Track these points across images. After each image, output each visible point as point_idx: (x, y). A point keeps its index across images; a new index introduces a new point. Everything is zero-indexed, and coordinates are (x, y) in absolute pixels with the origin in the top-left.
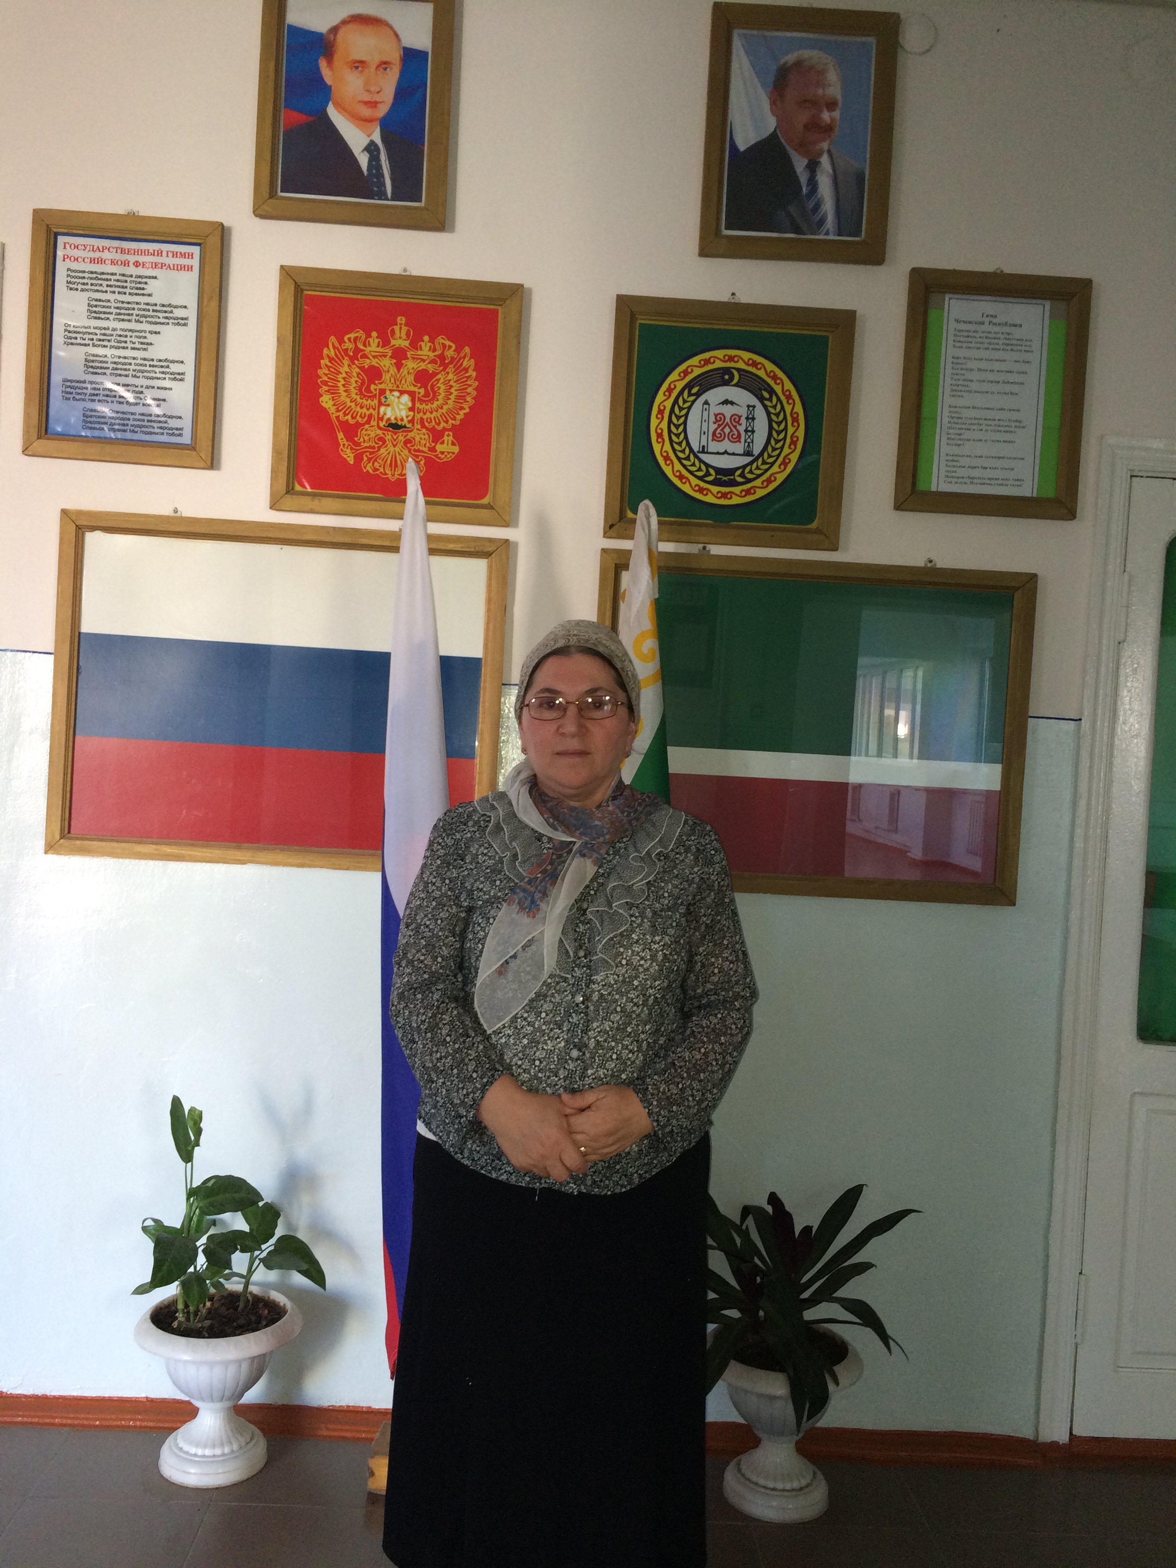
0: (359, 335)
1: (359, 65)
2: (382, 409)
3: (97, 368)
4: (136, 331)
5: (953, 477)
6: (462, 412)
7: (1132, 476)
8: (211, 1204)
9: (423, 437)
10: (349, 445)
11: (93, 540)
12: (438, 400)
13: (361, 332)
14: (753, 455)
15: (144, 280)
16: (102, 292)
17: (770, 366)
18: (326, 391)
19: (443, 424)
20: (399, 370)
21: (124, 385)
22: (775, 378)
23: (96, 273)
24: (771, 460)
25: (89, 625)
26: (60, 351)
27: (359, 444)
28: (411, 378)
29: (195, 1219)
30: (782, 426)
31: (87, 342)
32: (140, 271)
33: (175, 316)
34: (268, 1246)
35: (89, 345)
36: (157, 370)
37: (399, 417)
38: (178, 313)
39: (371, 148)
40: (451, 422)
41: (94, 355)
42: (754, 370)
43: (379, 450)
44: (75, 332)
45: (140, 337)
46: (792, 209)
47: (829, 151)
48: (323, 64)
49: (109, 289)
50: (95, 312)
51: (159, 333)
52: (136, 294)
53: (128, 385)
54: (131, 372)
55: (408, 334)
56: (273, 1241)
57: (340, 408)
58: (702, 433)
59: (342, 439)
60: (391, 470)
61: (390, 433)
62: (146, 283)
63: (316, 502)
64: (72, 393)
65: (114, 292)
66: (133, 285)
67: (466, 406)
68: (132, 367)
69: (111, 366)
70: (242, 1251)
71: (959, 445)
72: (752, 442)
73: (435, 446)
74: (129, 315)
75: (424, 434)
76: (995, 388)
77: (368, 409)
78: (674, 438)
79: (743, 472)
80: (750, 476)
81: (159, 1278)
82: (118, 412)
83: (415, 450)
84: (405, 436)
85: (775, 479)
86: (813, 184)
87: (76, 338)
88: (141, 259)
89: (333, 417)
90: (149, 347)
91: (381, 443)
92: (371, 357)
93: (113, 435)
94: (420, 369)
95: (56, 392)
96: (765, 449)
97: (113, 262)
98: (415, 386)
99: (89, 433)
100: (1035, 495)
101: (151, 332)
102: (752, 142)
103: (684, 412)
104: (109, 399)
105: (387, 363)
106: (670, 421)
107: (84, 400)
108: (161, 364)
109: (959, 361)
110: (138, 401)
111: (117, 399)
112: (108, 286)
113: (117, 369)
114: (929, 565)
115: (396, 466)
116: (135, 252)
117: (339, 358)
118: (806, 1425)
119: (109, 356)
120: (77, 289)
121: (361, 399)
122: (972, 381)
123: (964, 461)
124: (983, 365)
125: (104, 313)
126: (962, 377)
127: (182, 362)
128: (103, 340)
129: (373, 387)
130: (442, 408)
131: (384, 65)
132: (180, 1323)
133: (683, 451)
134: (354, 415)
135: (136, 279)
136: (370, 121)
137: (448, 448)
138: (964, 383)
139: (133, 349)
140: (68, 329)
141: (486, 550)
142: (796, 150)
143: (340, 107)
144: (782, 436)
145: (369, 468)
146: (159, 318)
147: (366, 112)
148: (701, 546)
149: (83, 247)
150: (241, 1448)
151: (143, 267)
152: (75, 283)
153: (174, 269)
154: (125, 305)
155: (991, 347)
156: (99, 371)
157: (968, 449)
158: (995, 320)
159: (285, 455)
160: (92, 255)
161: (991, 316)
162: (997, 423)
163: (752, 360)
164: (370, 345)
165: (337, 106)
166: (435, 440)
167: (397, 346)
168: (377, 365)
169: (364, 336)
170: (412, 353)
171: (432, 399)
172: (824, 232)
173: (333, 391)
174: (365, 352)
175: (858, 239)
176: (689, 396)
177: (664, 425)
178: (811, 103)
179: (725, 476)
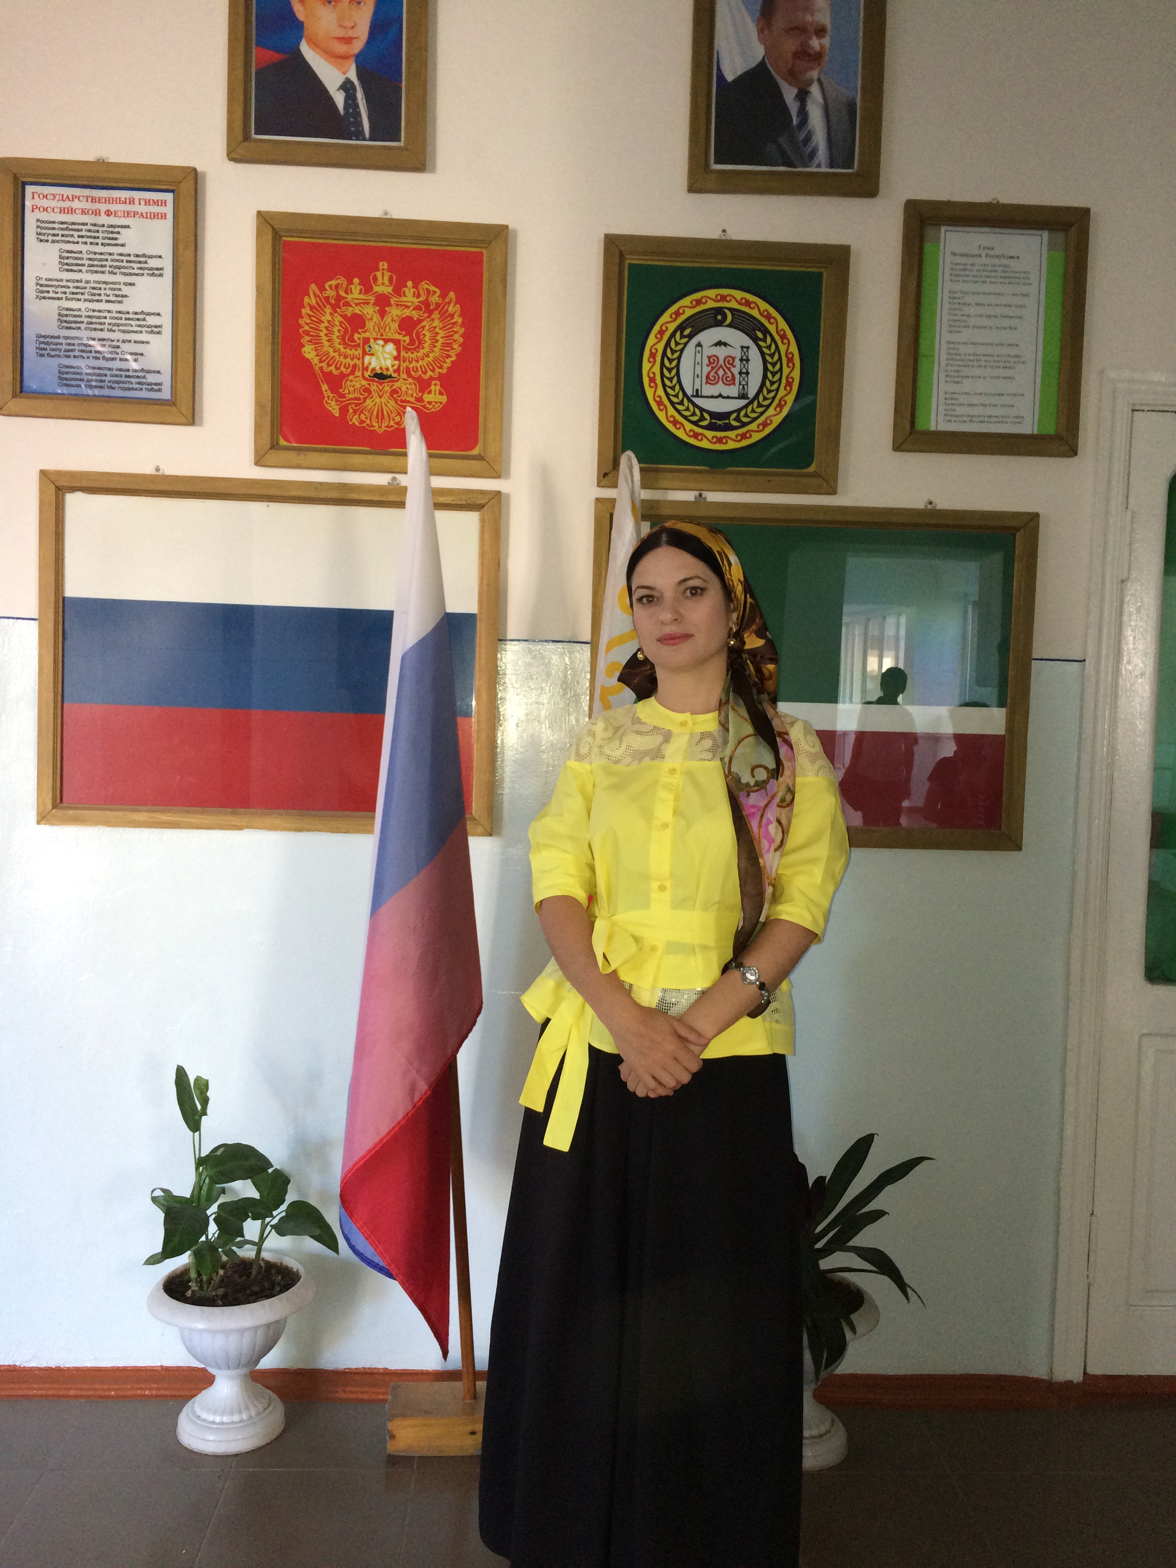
0: (341, 282)
2: (367, 358)
3: (71, 322)
4: (110, 283)
5: (952, 416)
7: (1133, 411)
8: (221, 1173)
9: (409, 387)
10: (334, 397)
11: (75, 502)
12: (423, 348)
13: (343, 279)
14: (748, 398)
15: (116, 230)
16: (74, 243)
17: (763, 305)
18: (309, 341)
19: (429, 373)
20: (382, 317)
21: (99, 340)
22: (769, 317)
23: (65, 223)
24: (767, 403)
25: (73, 589)
26: (32, 307)
27: (343, 396)
28: (395, 326)
29: (205, 1188)
30: (778, 367)
31: (59, 295)
32: (112, 220)
33: (149, 266)
34: (280, 1212)
35: (62, 298)
36: (134, 323)
37: (384, 367)
38: (153, 263)
39: (347, 87)
40: (437, 370)
41: (67, 309)
42: (747, 310)
43: (365, 400)
44: (47, 286)
45: (114, 290)
46: (783, 140)
47: (819, 80)
49: (80, 240)
50: (67, 264)
51: (134, 284)
52: (109, 245)
53: (103, 340)
54: (106, 326)
55: (391, 280)
56: (284, 1207)
57: (323, 359)
58: (695, 376)
59: (326, 391)
60: (378, 422)
61: (375, 383)
63: (302, 457)
64: (46, 349)
65: (86, 243)
66: (105, 235)
67: (453, 354)
68: (108, 321)
69: (86, 320)
70: (254, 1219)
71: (958, 383)
72: (747, 383)
73: (422, 396)
74: (102, 266)
75: (411, 384)
76: (993, 322)
77: (352, 359)
78: (667, 382)
80: (745, 420)
81: (170, 1250)
82: (94, 368)
83: (402, 401)
84: (393, 385)
85: (772, 422)
86: (803, 114)
87: (48, 292)
88: (113, 207)
89: (317, 368)
90: (124, 299)
91: (366, 394)
92: (353, 305)
93: (90, 392)
94: (404, 316)
95: (30, 349)
96: (760, 391)
97: (83, 212)
98: (400, 334)
99: (65, 390)
100: (1036, 432)
101: (125, 284)
102: (739, 73)
103: (676, 355)
104: (84, 354)
105: (370, 311)
106: (662, 364)
107: (59, 356)
108: (137, 316)
109: (956, 295)
110: (115, 356)
111: (94, 355)
112: (79, 236)
113: (91, 323)
114: (929, 507)
115: (383, 417)
116: (106, 200)
117: (320, 307)
118: (823, 1374)
119: (83, 309)
120: (47, 241)
121: (345, 348)
122: (969, 316)
123: (962, 399)
124: (981, 299)
125: (77, 265)
126: (959, 312)
127: (159, 314)
128: (76, 293)
129: (356, 336)
130: (428, 356)
132: (193, 1291)
133: (676, 396)
135: (108, 229)
136: (344, 57)
137: (436, 398)
138: (962, 318)
139: (107, 301)
140: (40, 282)
141: (478, 502)
142: (785, 79)
143: (314, 44)
144: (777, 377)
146: (133, 269)
147: (342, 49)
148: (697, 493)
149: (52, 197)
150: (258, 1414)
151: (115, 216)
152: (44, 234)
153: (147, 218)
154: (97, 256)
155: (988, 280)
156: (74, 325)
157: (967, 386)
158: (992, 253)
159: (269, 409)
160: (62, 204)
161: (988, 249)
162: (996, 359)
163: (745, 299)
164: (351, 293)
165: (310, 42)
166: (422, 390)
167: (380, 293)
168: (360, 313)
169: (345, 283)
170: (396, 299)
171: (418, 347)
172: (817, 163)
173: (316, 341)
174: (348, 300)
175: (850, 171)
176: (681, 338)
177: (657, 369)
178: (800, 30)
179: (720, 420)
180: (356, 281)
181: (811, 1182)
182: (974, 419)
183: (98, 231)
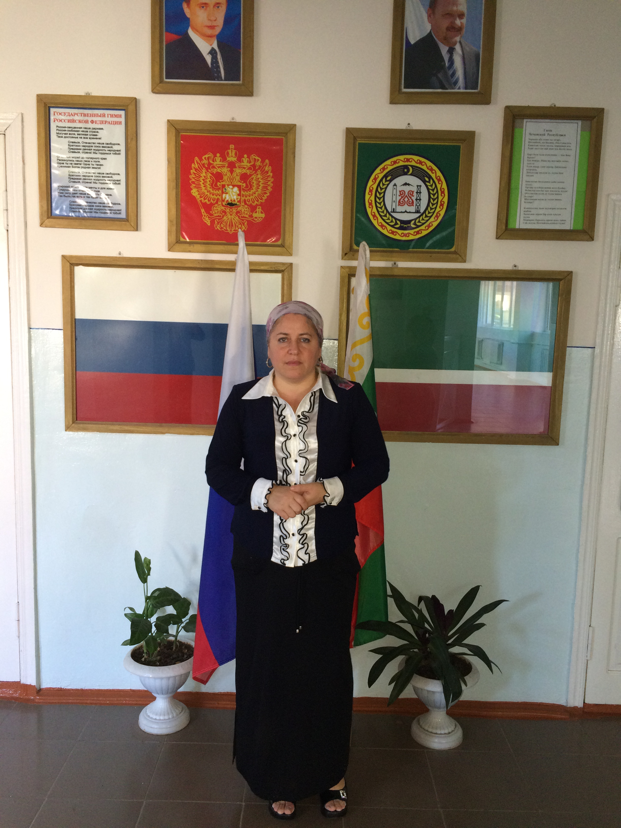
0: (210, 156)
1: (204, 5)
2: (224, 195)
3: (75, 179)
4: (94, 158)
5: (527, 220)
6: (265, 196)
8: (157, 603)
9: (246, 209)
10: (207, 215)
11: (79, 271)
12: (253, 189)
13: (211, 154)
14: (420, 213)
15: (97, 130)
16: (75, 138)
17: (429, 163)
18: (194, 187)
19: (256, 202)
20: (232, 174)
21: (90, 188)
22: (432, 170)
23: (71, 127)
24: (430, 215)
25: (80, 314)
26: (55, 171)
27: (212, 215)
28: (238, 178)
29: (150, 610)
30: (436, 196)
31: (69, 165)
32: (94, 126)
33: (113, 149)
34: (185, 620)
35: (70, 167)
36: (106, 179)
37: (233, 200)
38: (115, 148)
39: (213, 52)
40: (260, 201)
41: (73, 172)
42: (420, 166)
43: (223, 216)
44: (62, 160)
45: (96, 162)
46: (440, 75)
47: (460, 42)
48: (185, 6)
49: (79, 136)
50: (72, 149)
51: (106, 159)
52: (93, 138)
53: (92, 188)
54: (93, 181)
55: (236, 154)
56: (188, 617)
57: (202, 196)
58: (393, 201)
59: (204, 212)
60: (230, 228)
61: (228, 208)
62: (98, 132)
63: (192, 246)
64: (63, 193)
65: (81, 138)
66: (91, 133)
67: (268, 192)
68: (93, 178)
69: (82, 178)
70: (174, 624)
72: (420, 206)
73: (252, 214)
74: (90, 150)
75: (246, 208)
76: (551, 170)
78: (378, 205)
79: (415, 222)
80: (419, 224)
81: (134, 640)
82: (87, 202)
83: (242, 217)
84: (237, 209)
85: (432, 225)
86: (451, 61)
87: (63, 164)
88: (94, 119)
89: (199, 201)
90: (101, 167)
91: (224, 214)
92: (217, 167)
93: (85, 215)
94: (243, 173)
95: (55, 194)
96: (427, 209)
97: (80, 122)
98: (241, 182)
99: (73, 214)
100: (572, 228)
101: (102, 159)
102: (418, 39)
103: (383, 190)
104: (82, 196)
105: (225, 170)
106: (376, 196)
107: (69, 197)
108: (108, 175)
109: (532, 156)
110: (98, 196)
111: (87, 195)
112: (78, 134)
113: (85, 179)
114: (515, 268)
115: (232, 226)
116: (91, 115)
117: (201, 170)
118: (451, 704)
119: (81, 172)
120: (62, 137)
121: (213, 190)
122: (538, 167)
123: (533, 211)
124: (544, 158)
125: (77, 149)
126: (532, 165)
127: (119, 174)
128: (77, 164)
129: (218, 184)
130: (255, 194)
131: (217, 5)
132: (145, 659)
133: (383, 212)
134: (209, 199)
135: (92, 130)
136: (211, 36)
137: (259, 215)
138: (534, 168)
139: (93, 168)
140: (59, 159)
141: (281, 269)
142: (442, 43)
143: (196, 30)
144: (435, 201)
145: (218, 228)
146: (106, 151)
147: (209, 32)
148: (393, 262)
149: (64, 114)
150: (177, 715)
151: (96, 123)
152: (60, 134)
153: (112, 124)
154: (87, 145)
155: (549, 148)
156: (76, 181)
157: (536, 204)
158: (550, 133)
159: (175, 222)
160: (69, 118)
161: (549, 131)
162: (552, 190)
163: (420, 160)
164: (216, 161)
165: (193, 29)
166: (252, 211)
167: (230, 161)
168: (220, 172)
169: (212, 156)
170: (239, 164)
171: (250, 189)
172: (457, 88)
173: (198, 187)
174: (214, 165)
175: (476, 91)
176: (385, 182)
177: (373, 198)
178: (450, 15)
179: (406, 225)
180: (218, 155)
181: (446, 612)
182: (539, 222)
183: (87, 132)
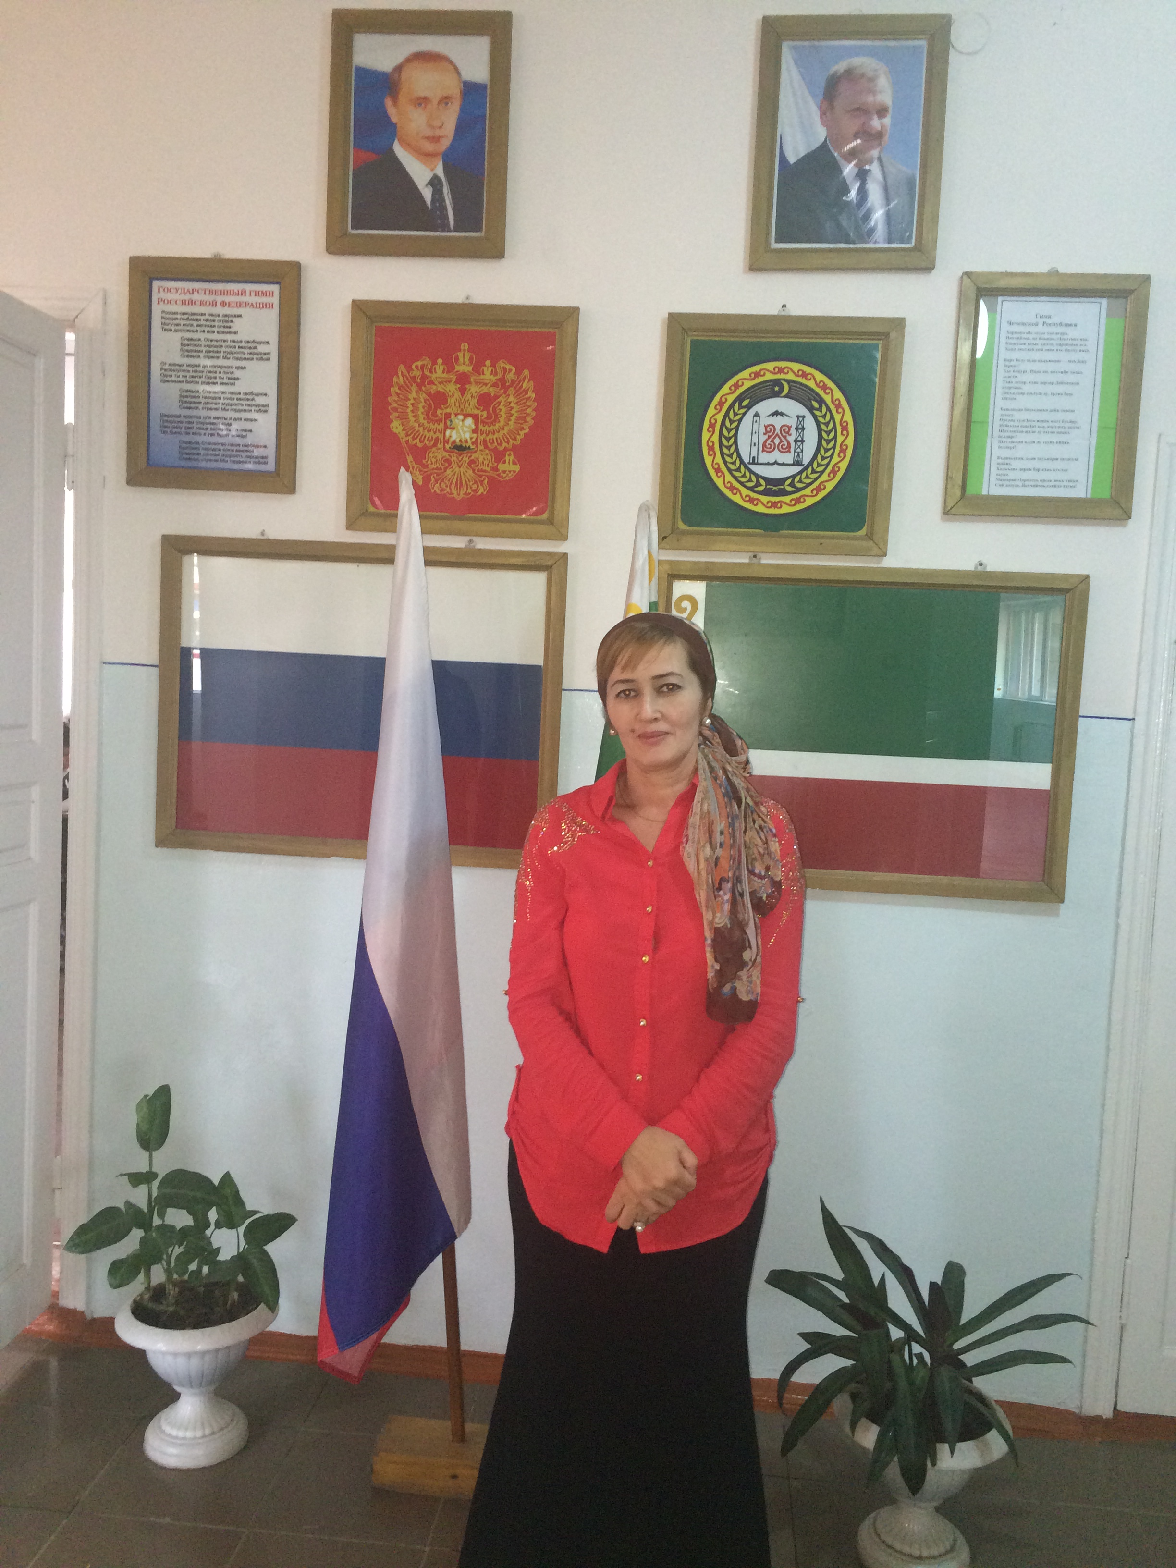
0: (426, 362)
1: (422, 102)
2: (448, 432)
3: (191, 403)
4: (224, 367)
5: (1004, 480)
6: (522, 433)
9: (486, 457)
10: (418, 467)
11: (192, 563)
12: (499, 422)
13: (427, 359)
14: (802, 465)
15: (230, 319)
16: (193, 331)
17: (820, 376)
18: (396, 417)
19: (504, 445)
20: (463, 396)
22: (824, 388)
23: (186, 314)
24: (821, 469)
25: (190, 639)
26: (157, 389)
27: (427, 466)
28: (474, 402)
30: (832, 435)
31: (181, 379)
32: (227, 311)
33: (258, 351)
35: (183, 382)
36: (244, 403)
37: (463, 440)
38: (261, 348)
39: (434, 182)
40: (512, 442)
41: (187, 391)
42: (804, 381)
43: (445, 471)
44: (170, 370)
45: (228, 373)
46: (842, 219)
47: (880, 159)
48: (388, 102)
49: (199, 329)
50: (187, 351)
51: (245, 368)
52: (223, 332)
54: (221, 406)
55: (471, 359)
57: (409, 433)
58: (753, 444)
59: (411, 462)
60: (457, 490)
61: (455, 455)
63: (389, 522)
64: (169, 427)
65: (204, 331)
66: (221, 324)
67: (526, 426)
68: (222, 401)
69: (203, 400)
71: (1011, 448)
72: (802, 451)
73: (497, 466)
74: (217, 352)
75: (487, 454)
76: (1050, 389)
77: (435, 433)
78: (725, 451)
80: (800, 485)
82: (210, 444)
83: (478, 470)
84: (470, 457)
85: (825, 487)
86: (863, 193)
87: (171, 376)
88: (228, 299)
89: (403, 441)
90: (237, 382)
91: (447, 465)
92: (436, 383)
93: (205, 465)
94: (482, 392)
95: (155, 427)
96: (814, 457)
97: (202, 303)
98: (478, 409)
99: (185, 463)
100: (1089, 496)
101: (237, 368)
102: (802, 154)
103: (735, 424)
104: (202, 431)
105: (452, 388)
106: (721, 434)
107: (180, 433)
108: (247, 397)
109: (1012, 363)
110: (228, 432)
112: (198, 326)
113: (207, 403)
114: (980, 568)
115: (461, 485)
116: (221, 292)
117: (407, 385)
119: (201, 391)
120: (171, 330)
121: (429, 423)
122: (1024, 383)
123: (1015, 464)
124: (1036, 367)
125: (196, 351)
126: (1014, 380)
127: (265, 395)
128: (195, 377)
129: (439, 412)
130: (503, 429)
131: (445, 100)
133: (734, 463)
134: (422, 439)
135: (223, 319)
136: (432, 155)
137: (510, 467)
138: (1017, 385)
139: (222, 384)
140: (164, 367)
141: (546, 564)
142: (847, 161)
143: (407, 145)
144: (831, 444)
145: (436, 488)
146: (244, 354)
148: (751, 555)
149: (175, 290)
151: (229, 306)
152: (168, 324)
153: (256, 307)
154: (214, 343)
155: (1045, 347)
156: (193, 406)
157: (1020, 451)
158: (1048, 321)
159: (359, 478)
160: (184, 297)
161: (1046, 317)
162: (1051, 424)
163: (802, 371)
164: (436, 372)
166: (497, 460)
167: (461, 371)
168: (443, 391)
169: (430, 364)
170: (475, 377)
171: (494, 421)
172: (874, 240)
173: (403, 417)
174: (432, 379)
175: (908, 246)
176: (739, 409)
177: (716, 438)
178: (862, 111)
179: (775, 486)
180: (440, 361)
182: (1027, 483)
183: (214, 321)
